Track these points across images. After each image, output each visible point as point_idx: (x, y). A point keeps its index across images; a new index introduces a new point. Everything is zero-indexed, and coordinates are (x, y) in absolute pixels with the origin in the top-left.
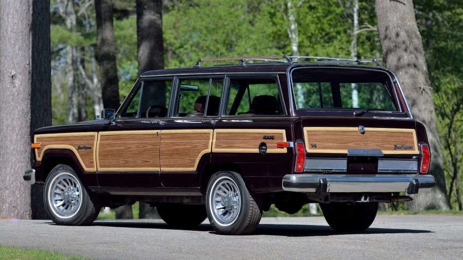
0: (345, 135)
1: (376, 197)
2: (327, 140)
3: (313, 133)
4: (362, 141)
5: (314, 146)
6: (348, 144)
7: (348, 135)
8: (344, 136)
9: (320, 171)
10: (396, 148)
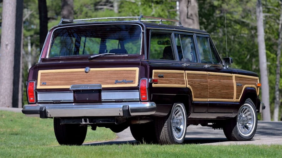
0: (73, 75)
1: (102, 120)
2: (56, 79)
3: (46, 74)
4: (86, 79)
5: (44, 84)
6: (73, 81)
7: (75, 75)
8: (71, 76)
9: (51, 101)
10: (117, 82)
